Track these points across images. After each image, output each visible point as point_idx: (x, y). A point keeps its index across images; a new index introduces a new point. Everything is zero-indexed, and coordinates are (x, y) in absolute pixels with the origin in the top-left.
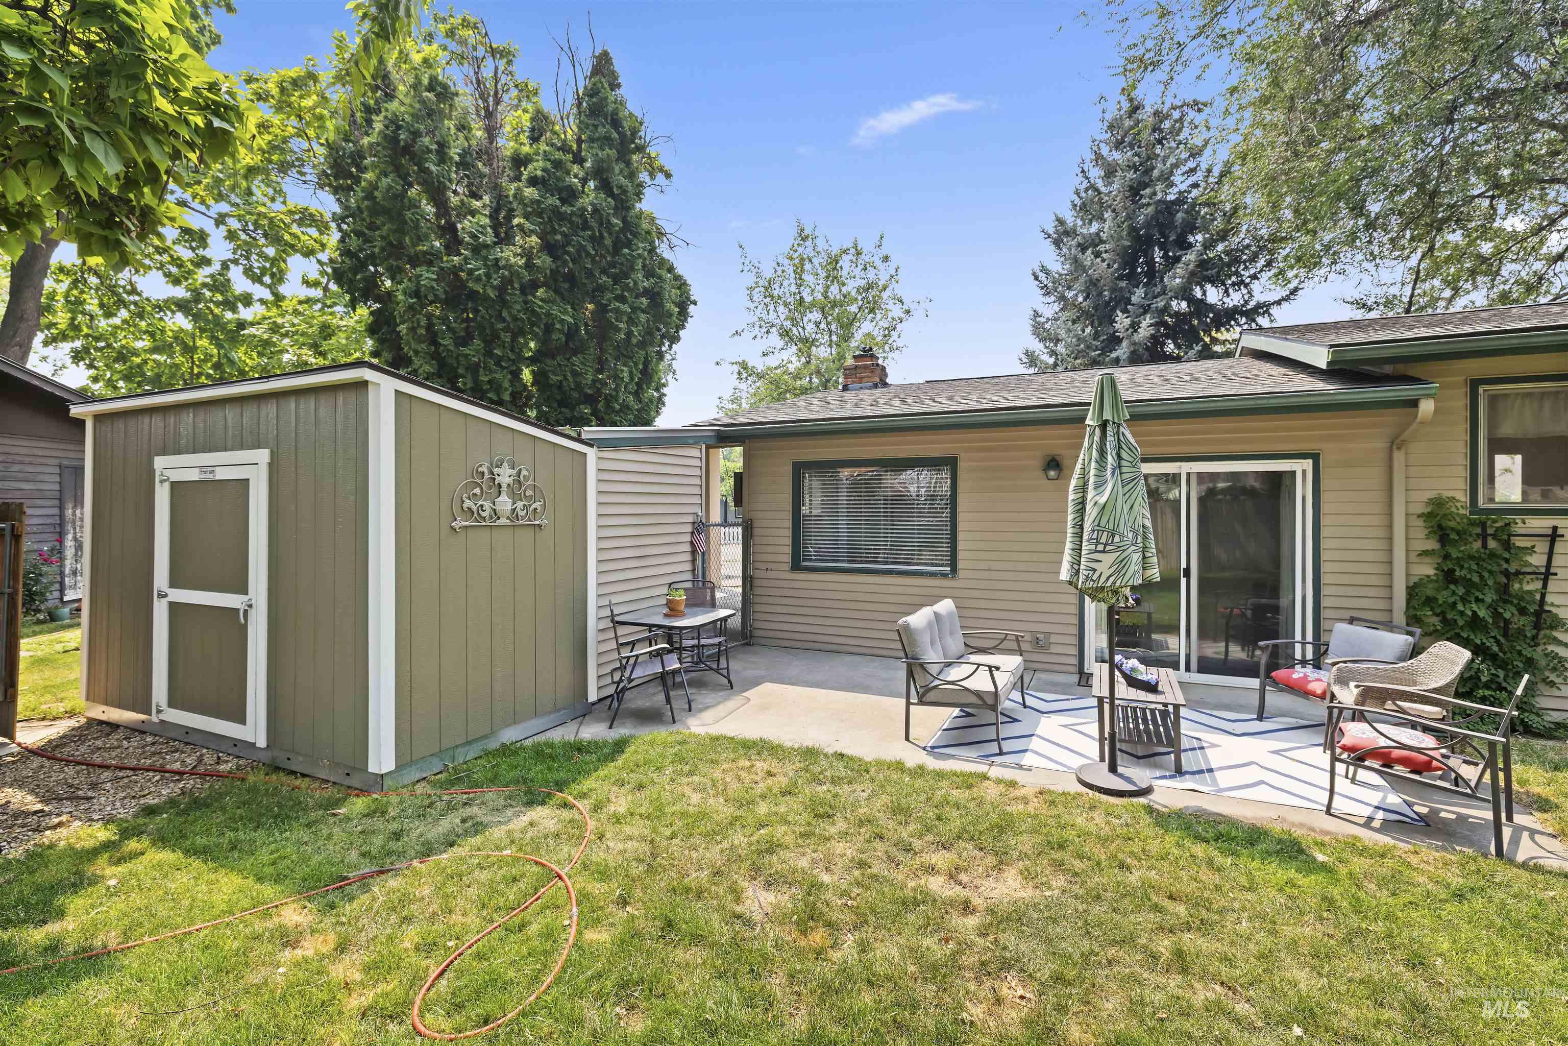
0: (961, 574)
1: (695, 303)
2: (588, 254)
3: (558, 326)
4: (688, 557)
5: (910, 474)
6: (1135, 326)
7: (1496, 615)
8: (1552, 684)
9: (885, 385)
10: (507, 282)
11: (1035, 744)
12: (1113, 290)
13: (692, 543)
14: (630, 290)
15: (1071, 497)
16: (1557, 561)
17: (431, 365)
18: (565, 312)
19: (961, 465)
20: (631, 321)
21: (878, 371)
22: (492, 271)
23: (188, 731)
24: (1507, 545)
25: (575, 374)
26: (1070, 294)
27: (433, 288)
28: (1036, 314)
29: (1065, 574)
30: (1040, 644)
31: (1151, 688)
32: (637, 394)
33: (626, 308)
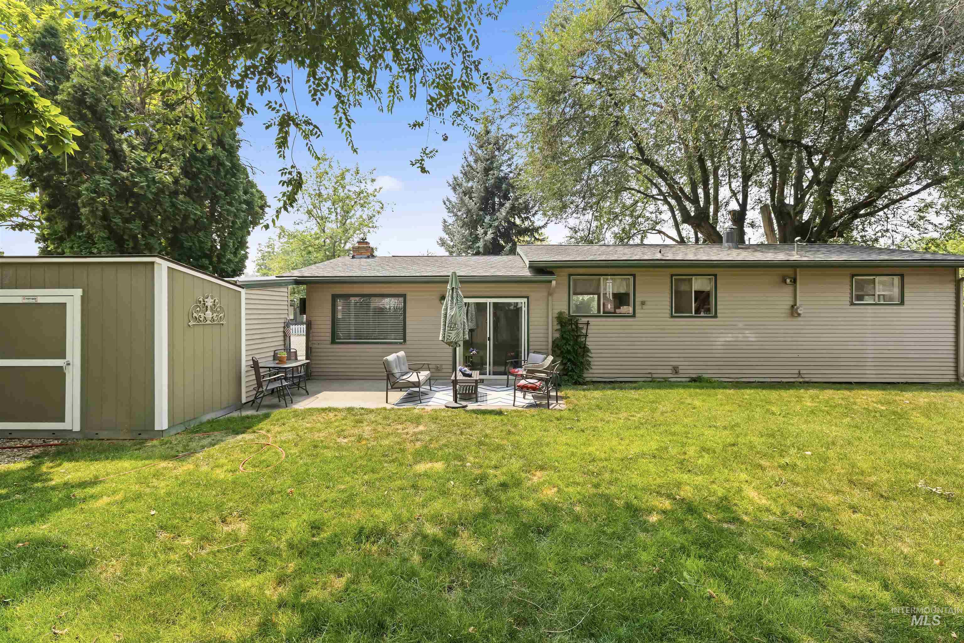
0: (408, 342)
1: (269, 207)
2: (211, 179)
3: (192, 216)
4: (282, 338)
5: (387, 300)
6: (486, 233)
7: (574, 349)
8: (587, 369)
9: (373, 256)
10: (161, 191)
11: (433, 399)
12: (477, 215)
13: (284, 332)
14: (235, 200)
15: (443, 312)
16: (589, 331)
17: (104, 232)
18: (197, 209)
19: (408, 298)
20: (235, 216)
21: (370, 250)
22: (151, 183)
23: (11, 432)
24: (577, 327)
25: (200, 242)
26: (459, 214)
27: (108, 189)
28: (445, 221)
29: (441, 338)
30: (438, 369)
31: (470, 376)
32: (235, 254)
33: (233, 209)
